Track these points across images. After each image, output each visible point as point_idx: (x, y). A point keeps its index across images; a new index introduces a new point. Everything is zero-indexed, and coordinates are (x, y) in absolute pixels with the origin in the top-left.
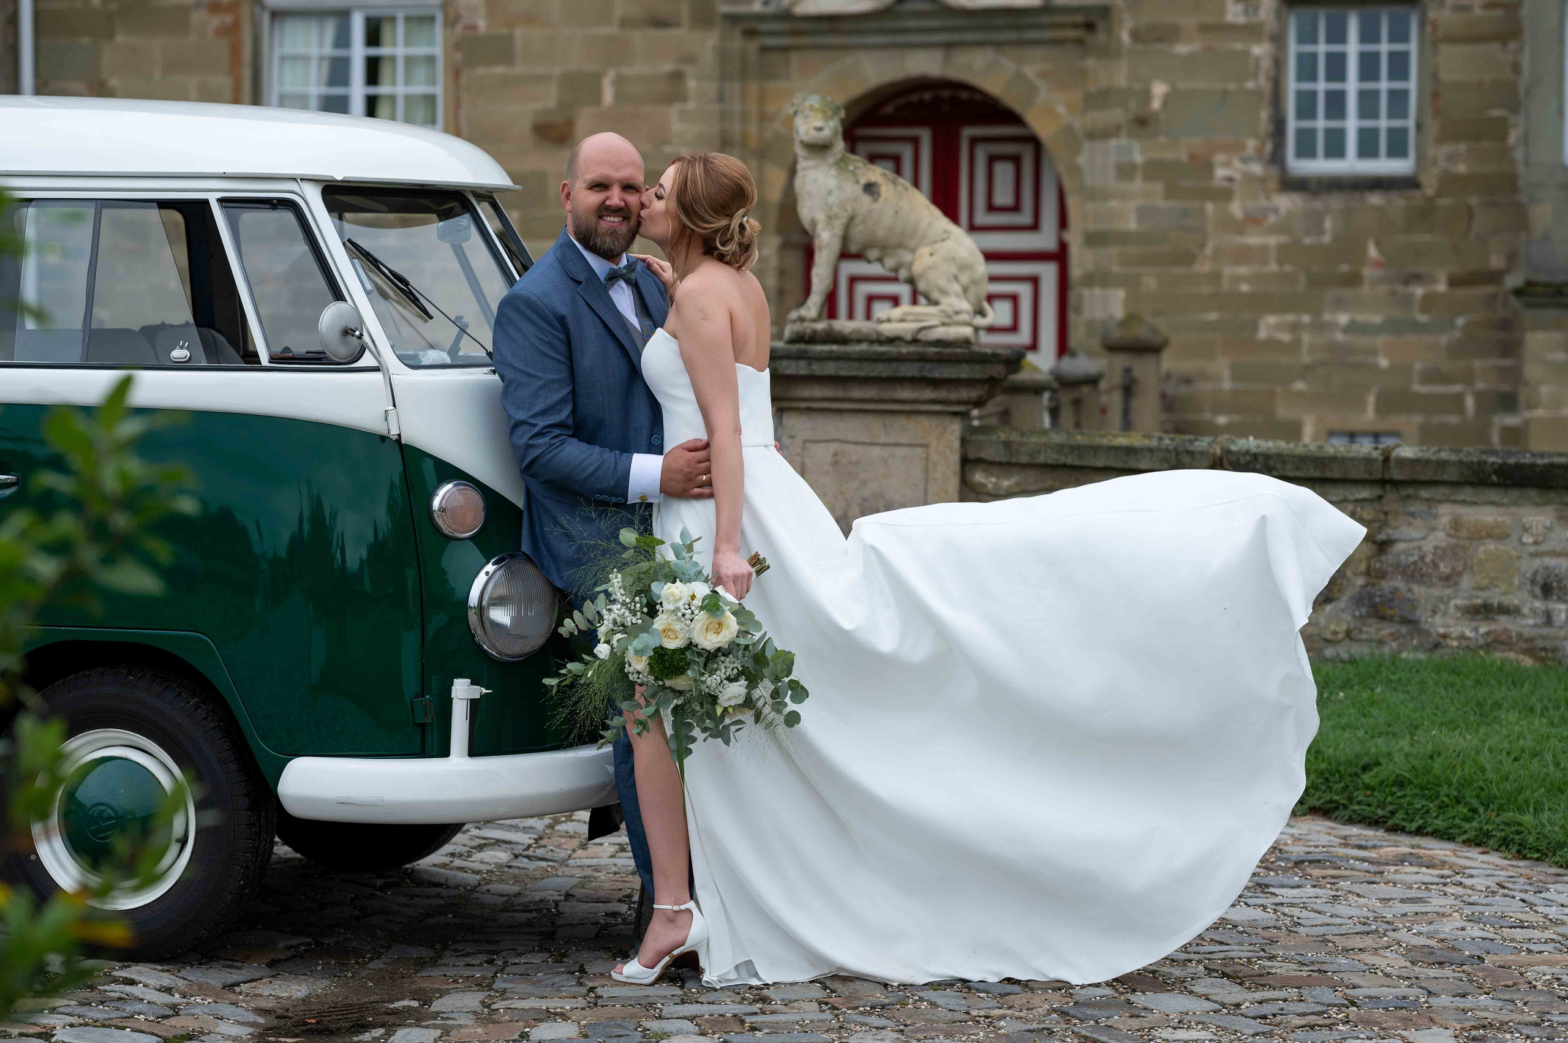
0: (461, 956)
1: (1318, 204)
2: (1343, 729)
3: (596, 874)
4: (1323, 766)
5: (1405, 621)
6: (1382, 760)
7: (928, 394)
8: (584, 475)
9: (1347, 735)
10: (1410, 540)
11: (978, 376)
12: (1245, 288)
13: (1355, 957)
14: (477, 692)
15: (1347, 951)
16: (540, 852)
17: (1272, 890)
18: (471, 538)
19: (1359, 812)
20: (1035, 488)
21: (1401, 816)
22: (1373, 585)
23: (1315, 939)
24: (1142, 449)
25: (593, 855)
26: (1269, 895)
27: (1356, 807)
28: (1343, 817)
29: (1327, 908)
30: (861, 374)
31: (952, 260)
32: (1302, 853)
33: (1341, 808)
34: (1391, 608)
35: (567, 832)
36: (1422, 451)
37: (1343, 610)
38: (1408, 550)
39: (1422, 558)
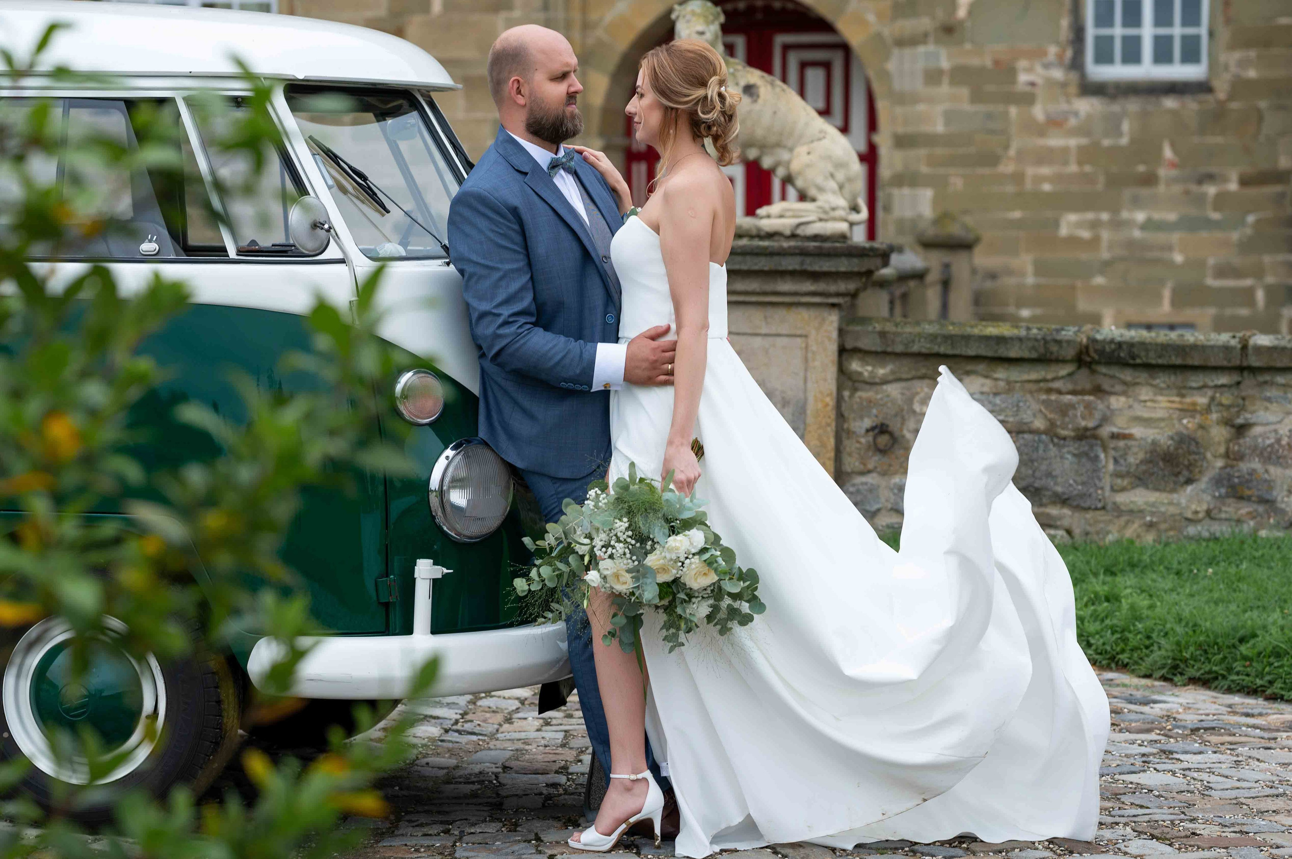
0: (417, 826)
1: (1116, 108)
2: (1216, 603)
3: (527, 747)
4: (1202, 638)
5: (1262, 501)
6: (1259, 632)
7: (808, 286)
8: (552, 363)
9: (1221, 608)
10: (1267, 424)
11: (856, 269)
12: (1047, 187)
13: (1271, 818)
14: (439, 571)
15: (1261, 813)
16: (468, 727)
17: (1176, 756)
18: (430, 424)
19: (1238, 682)
20: (909, 376)
21: (1280, 685)
22: (1232, 467)
23: (1229, 802)
24: (1011, 339)
25: (520, 730)
26: (1174, 761)
27: (1235, 677)
28: (1222, 687)
29: (1232, 772)
30: (744, 267)
31: (829, 158)
32: (1196, 721)
33: (1220, 678)
34: (1249, 488)
35: (489, 708)
36: (1277, 339)
37: (1203, 491)
38: (1265, 433)
39: (1278, 441)
